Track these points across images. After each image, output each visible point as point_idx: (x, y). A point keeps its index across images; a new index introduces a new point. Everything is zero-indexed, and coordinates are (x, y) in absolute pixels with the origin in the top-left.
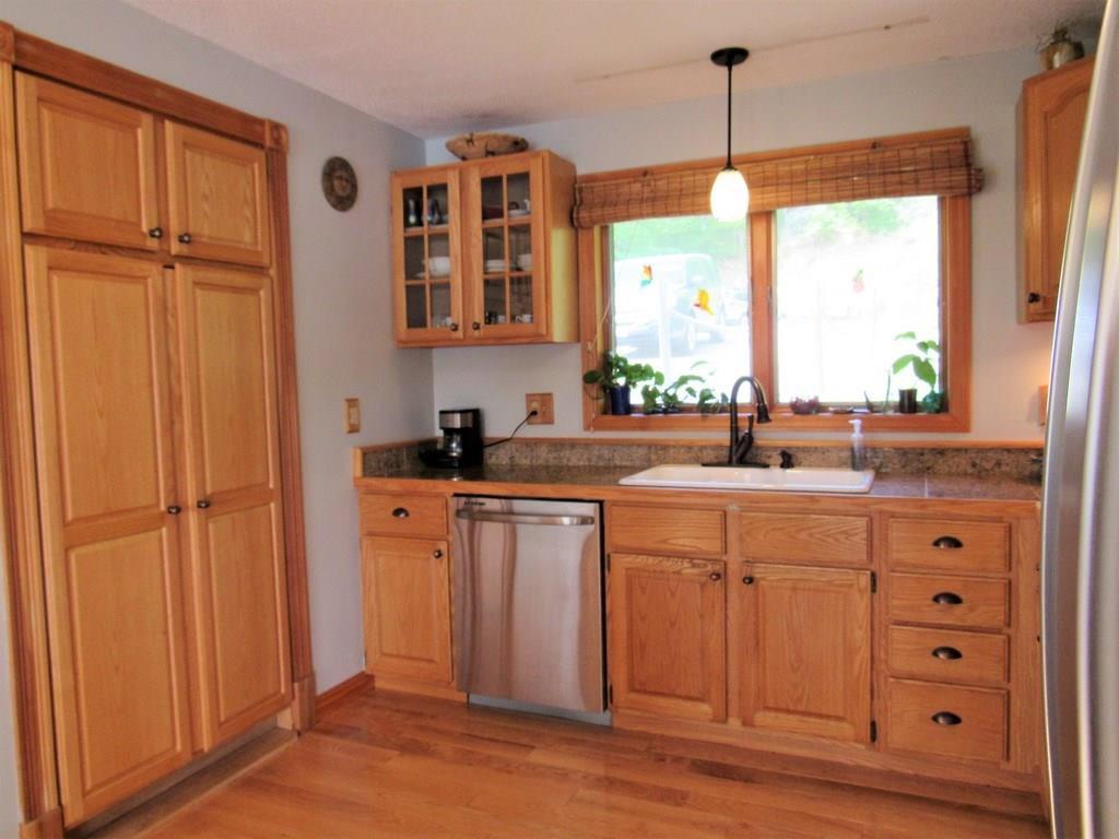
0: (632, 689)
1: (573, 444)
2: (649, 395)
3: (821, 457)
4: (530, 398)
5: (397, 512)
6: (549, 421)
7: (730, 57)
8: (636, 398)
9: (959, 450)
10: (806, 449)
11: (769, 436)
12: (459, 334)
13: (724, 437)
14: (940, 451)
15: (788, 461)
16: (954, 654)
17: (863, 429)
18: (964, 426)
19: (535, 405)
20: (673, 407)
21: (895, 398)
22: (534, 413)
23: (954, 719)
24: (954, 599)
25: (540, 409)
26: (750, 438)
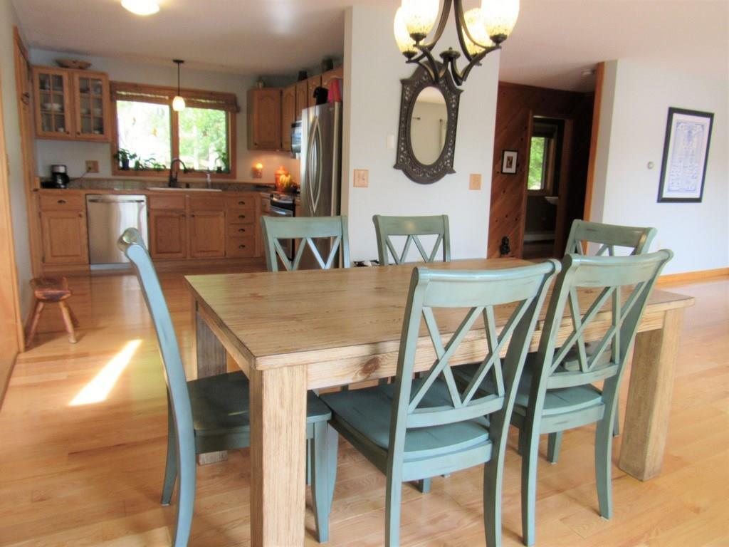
0: (158, 253)
1: (108, 180)
2: (137, 163)
3: (197, 185)
4: (87, 162)
5: (60, 202)
6: (96, 171)
7: (179, 62)
8: (132, 164)
9: (234, 184)
10: (193, 183)
11: (181, 179)
12: (70, 136)
13: (167, 179)
14: (229, 184)
15: (188, 186)
16: (243, 230)
17: (211, 177)
18: (235, 178)
19: (91, 165)
20: (146, 170)
21: (216, 169)
22: (90, 168)
23: (243, 246)
24: (243, 217)
25: (92, 167)
26: (176, 180)
